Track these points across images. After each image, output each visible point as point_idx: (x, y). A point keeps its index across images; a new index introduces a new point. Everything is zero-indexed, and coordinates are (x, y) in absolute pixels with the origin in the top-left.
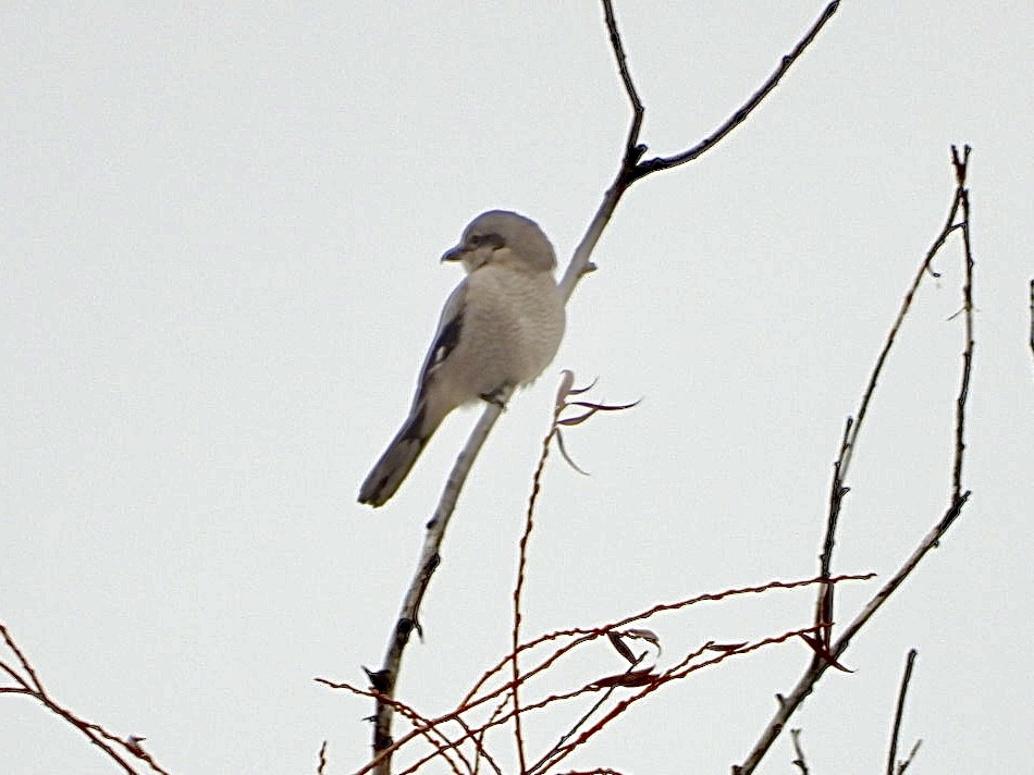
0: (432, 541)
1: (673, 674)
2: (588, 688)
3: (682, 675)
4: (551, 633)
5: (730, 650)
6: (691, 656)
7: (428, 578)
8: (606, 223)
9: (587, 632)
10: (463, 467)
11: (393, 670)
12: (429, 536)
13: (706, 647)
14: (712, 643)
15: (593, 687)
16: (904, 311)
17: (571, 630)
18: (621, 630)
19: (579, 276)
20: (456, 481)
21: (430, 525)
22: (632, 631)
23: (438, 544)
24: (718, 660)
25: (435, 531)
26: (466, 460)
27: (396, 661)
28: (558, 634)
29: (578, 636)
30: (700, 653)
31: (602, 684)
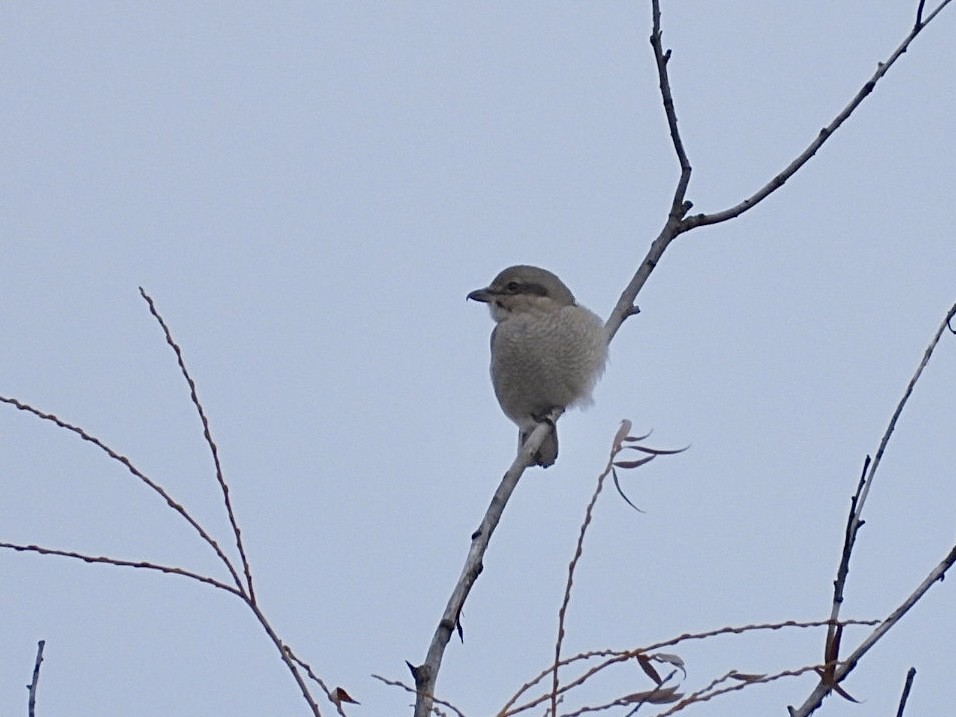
0: (475, 551)
1: (699, 697)
2: (617, 703)
3: (706, 699)
4: (585, 653)
5: (750, 679)
6: (715, 682)
7: (472, 583)
8: (651, 271)
9: (619, 654)
10: (508, 485)
11: (434, 666)
12: (473, 545)
13: (729, 675)
14: (735, 672)
15: (623, 701)
16: (924, 364)
17: (603, 651)
18: (649, 654)
19: (624, 318)
20: (501, 497)
21: (474, 537)
22: (659, 655)
23: (482, 553)
24: (739, 688)
25: (479, 541)
26: (510, 479)
27: (437, 659)
28: (591, 654)
29: (609, 657)
30: (723, 680)
31: (630, 699)
